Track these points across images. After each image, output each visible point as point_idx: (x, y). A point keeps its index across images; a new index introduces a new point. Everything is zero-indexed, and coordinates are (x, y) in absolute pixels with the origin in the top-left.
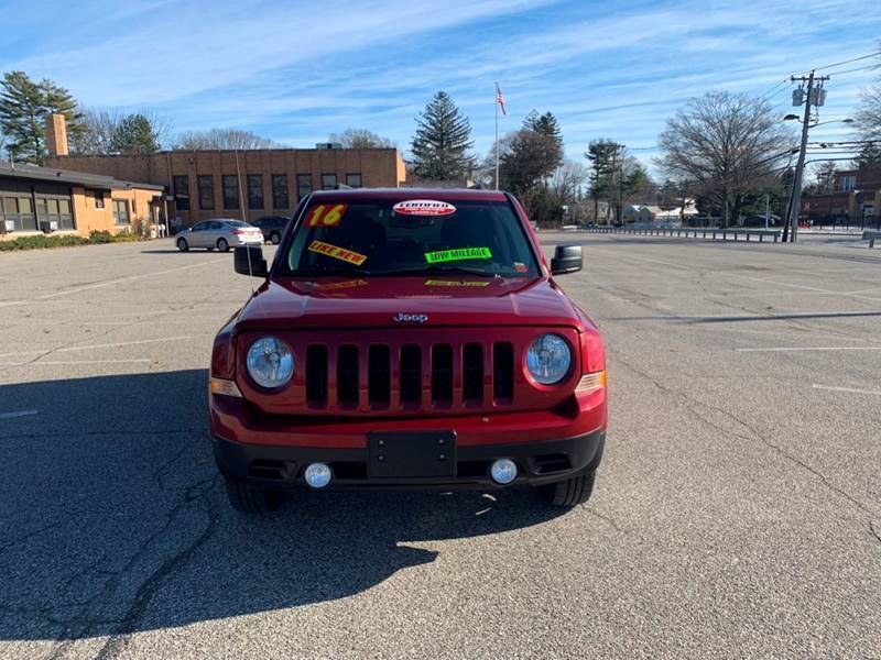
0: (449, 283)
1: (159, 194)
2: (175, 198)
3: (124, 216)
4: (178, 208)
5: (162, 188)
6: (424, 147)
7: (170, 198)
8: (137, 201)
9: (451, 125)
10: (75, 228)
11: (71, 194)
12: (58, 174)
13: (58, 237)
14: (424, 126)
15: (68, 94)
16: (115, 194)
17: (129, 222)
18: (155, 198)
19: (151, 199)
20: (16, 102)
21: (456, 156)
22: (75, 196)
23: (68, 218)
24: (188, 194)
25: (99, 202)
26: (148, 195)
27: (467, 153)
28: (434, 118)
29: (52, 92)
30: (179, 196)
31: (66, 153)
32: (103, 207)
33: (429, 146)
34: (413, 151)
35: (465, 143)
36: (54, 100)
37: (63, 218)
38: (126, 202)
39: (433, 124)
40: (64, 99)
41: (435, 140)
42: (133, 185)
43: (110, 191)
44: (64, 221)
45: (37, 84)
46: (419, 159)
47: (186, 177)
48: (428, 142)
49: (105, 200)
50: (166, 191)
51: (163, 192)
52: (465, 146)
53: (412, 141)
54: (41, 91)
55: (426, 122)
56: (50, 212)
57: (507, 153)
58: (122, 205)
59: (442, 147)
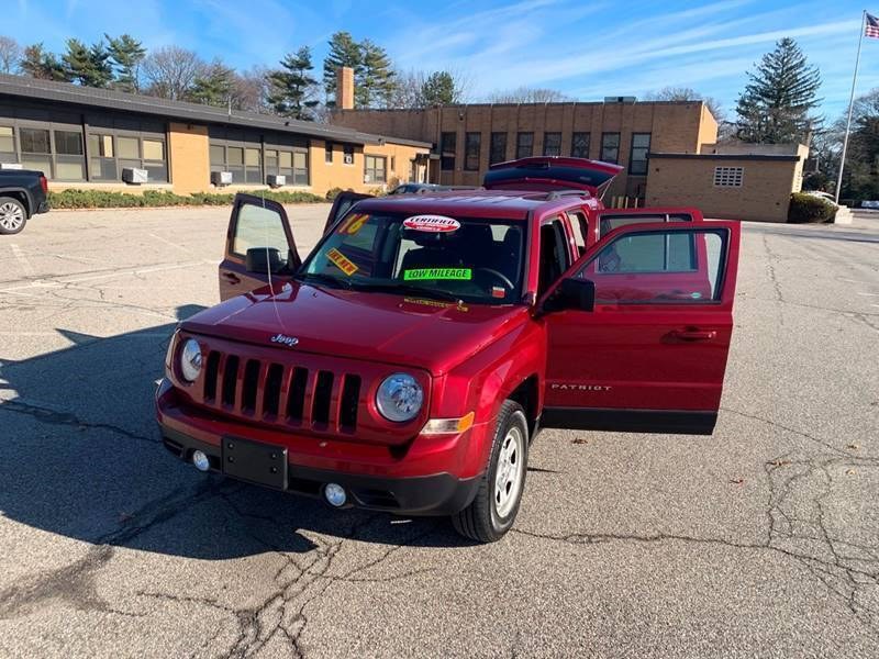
0: (427, 303)
1: (427, 152)
2: (442, 158)
3: (381, 174)
4: (443, 168)
5: (430, 146)
6: (753, 105)
7: (437, 157)
8: (397, 160)
9: (794, 79)
10: (309, 184)
11: (308, 146)
12: (287, 124)
13: (287, 192)
14: (759, 81)
15: (384, 53)
16: (367, 149)
17: (385, 181)
18: (418, 156)
19: (414, 157)
20: (339, 61)
21: (794, 117)
22: (313, 148)
23: (304, 173)
24: (454, 152)
25: (348, 157)
26: (412, 152)
27: (810, 113)
28: (772, 71)
29: (370, 51)
30: (445, 155)
31: (351, 107)
32: (352, 162)
33: (760, 104)
34: (738, 110)
35: (809, 101)
36: (371, 59)
37: (296, 172)
38: (385, 159)
39: (770, 79)
40: (380, 58)
41: (768, 97)
42: (385, 139)
43: (362, 146)
44: (298, 176)
45: (358, 43)
46: (745, 120)
47: (455, 133)
48: (759, 99)
49: (355, 155)
50: (433, 150)
51: (431, 149)
52: (809, 105)
53: (739, 98)
54: (361, 50)
55: (761, 76)
56: (282, 165)
57: (870, 114)
58: (380, 162)
59: (777, 105)
